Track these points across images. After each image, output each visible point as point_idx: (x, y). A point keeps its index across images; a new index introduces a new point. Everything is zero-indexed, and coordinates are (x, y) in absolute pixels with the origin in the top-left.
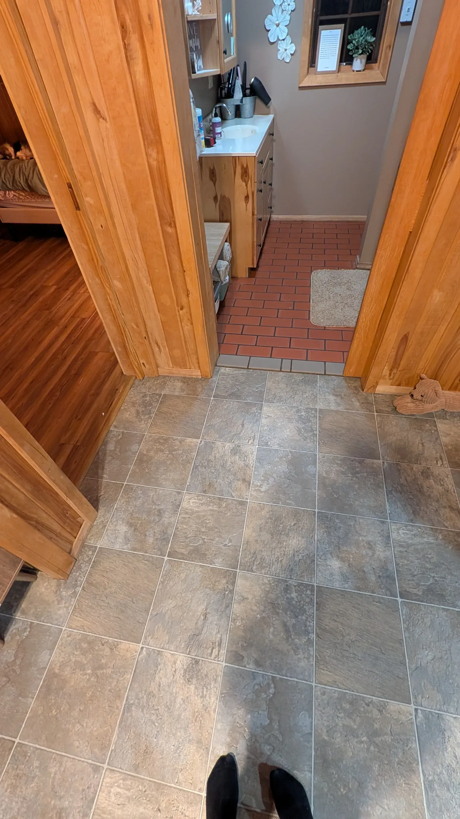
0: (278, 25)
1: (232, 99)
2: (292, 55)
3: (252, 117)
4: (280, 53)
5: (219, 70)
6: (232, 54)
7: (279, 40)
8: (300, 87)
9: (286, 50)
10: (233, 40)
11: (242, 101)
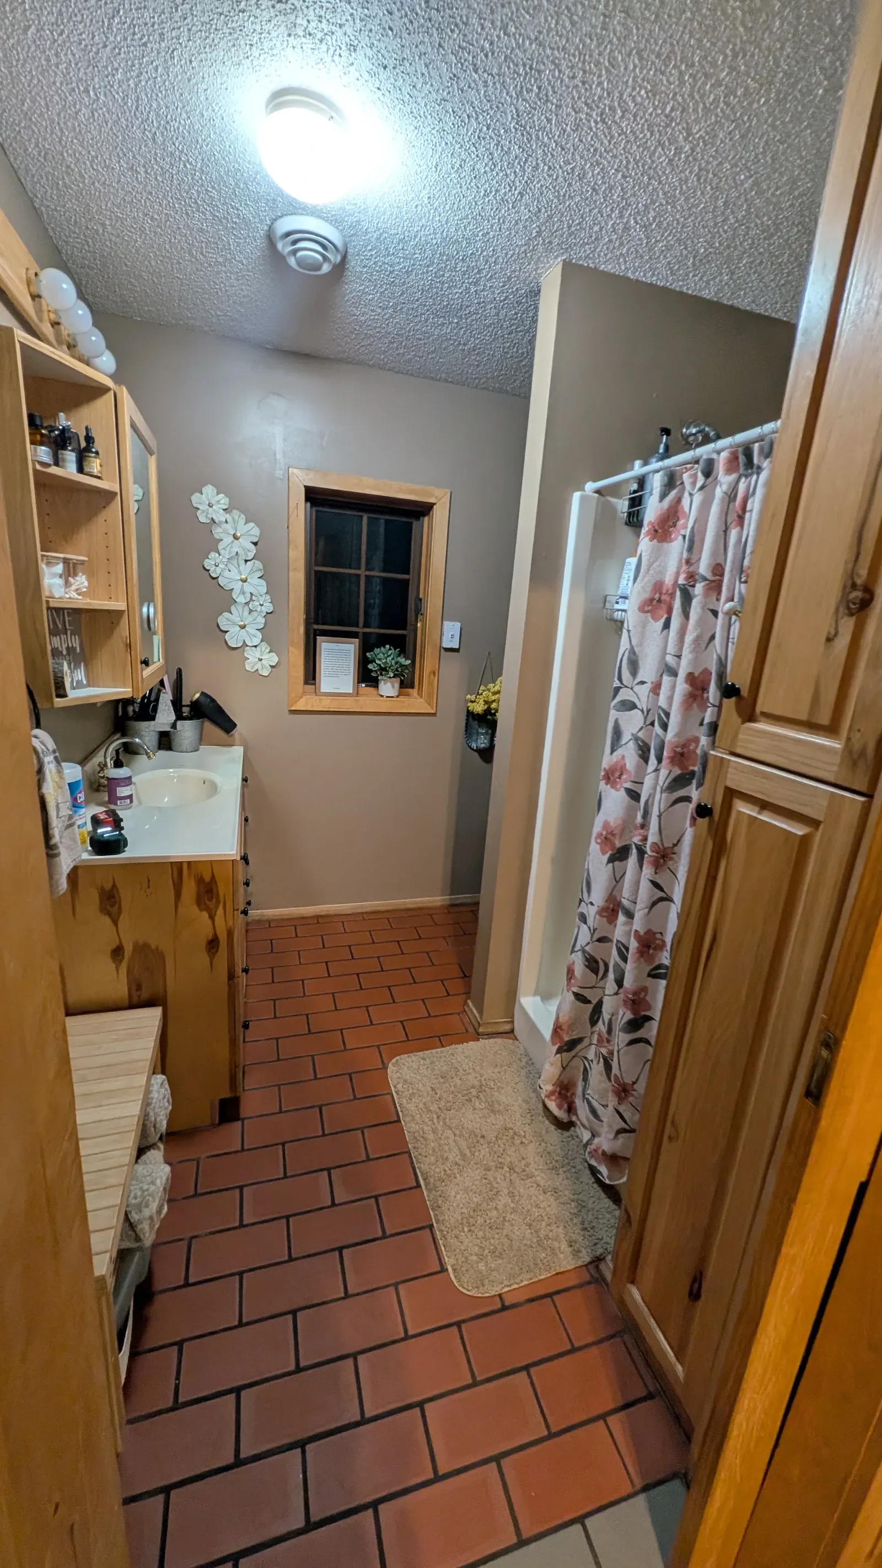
0: (243, 627)
1: (152, 723)
2: (272, 667)
3: (197, 750)
4: (249, 663)
5: (130, 690)
6: (156, 659)
7: (247, 646)
8: (291, 711)
9: (260, 660)
10: (157, 640)
11: (174, 726)
